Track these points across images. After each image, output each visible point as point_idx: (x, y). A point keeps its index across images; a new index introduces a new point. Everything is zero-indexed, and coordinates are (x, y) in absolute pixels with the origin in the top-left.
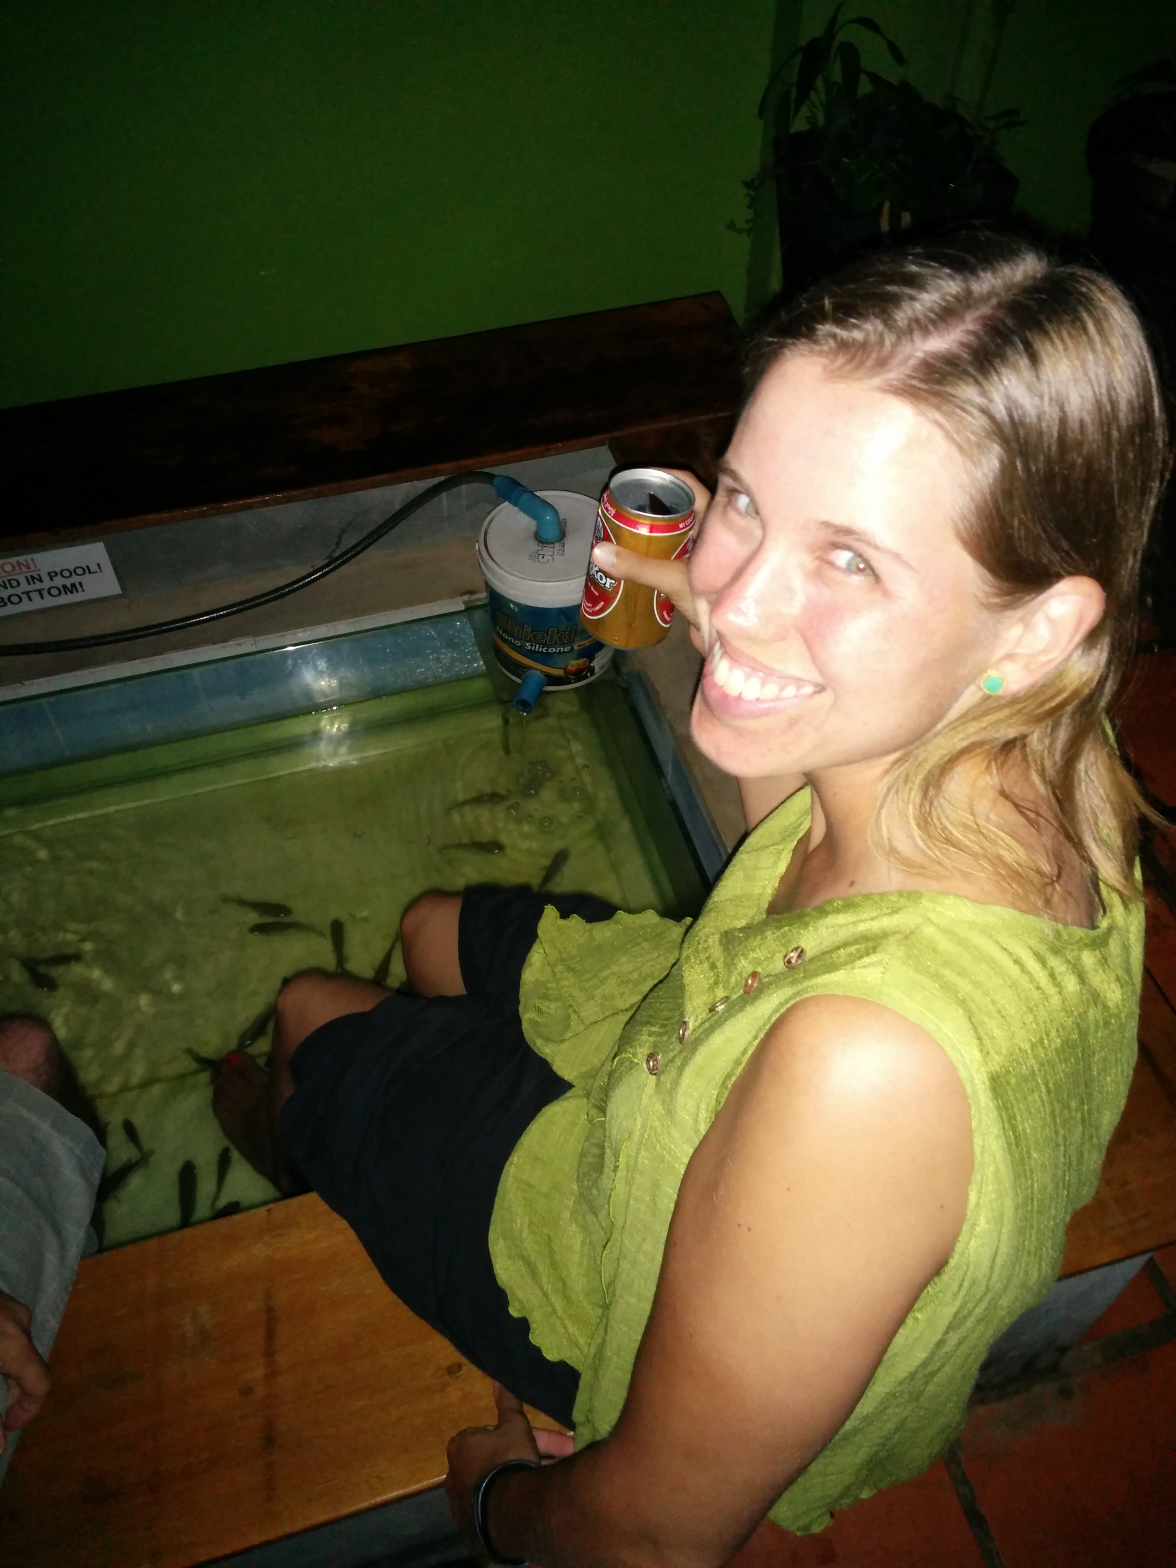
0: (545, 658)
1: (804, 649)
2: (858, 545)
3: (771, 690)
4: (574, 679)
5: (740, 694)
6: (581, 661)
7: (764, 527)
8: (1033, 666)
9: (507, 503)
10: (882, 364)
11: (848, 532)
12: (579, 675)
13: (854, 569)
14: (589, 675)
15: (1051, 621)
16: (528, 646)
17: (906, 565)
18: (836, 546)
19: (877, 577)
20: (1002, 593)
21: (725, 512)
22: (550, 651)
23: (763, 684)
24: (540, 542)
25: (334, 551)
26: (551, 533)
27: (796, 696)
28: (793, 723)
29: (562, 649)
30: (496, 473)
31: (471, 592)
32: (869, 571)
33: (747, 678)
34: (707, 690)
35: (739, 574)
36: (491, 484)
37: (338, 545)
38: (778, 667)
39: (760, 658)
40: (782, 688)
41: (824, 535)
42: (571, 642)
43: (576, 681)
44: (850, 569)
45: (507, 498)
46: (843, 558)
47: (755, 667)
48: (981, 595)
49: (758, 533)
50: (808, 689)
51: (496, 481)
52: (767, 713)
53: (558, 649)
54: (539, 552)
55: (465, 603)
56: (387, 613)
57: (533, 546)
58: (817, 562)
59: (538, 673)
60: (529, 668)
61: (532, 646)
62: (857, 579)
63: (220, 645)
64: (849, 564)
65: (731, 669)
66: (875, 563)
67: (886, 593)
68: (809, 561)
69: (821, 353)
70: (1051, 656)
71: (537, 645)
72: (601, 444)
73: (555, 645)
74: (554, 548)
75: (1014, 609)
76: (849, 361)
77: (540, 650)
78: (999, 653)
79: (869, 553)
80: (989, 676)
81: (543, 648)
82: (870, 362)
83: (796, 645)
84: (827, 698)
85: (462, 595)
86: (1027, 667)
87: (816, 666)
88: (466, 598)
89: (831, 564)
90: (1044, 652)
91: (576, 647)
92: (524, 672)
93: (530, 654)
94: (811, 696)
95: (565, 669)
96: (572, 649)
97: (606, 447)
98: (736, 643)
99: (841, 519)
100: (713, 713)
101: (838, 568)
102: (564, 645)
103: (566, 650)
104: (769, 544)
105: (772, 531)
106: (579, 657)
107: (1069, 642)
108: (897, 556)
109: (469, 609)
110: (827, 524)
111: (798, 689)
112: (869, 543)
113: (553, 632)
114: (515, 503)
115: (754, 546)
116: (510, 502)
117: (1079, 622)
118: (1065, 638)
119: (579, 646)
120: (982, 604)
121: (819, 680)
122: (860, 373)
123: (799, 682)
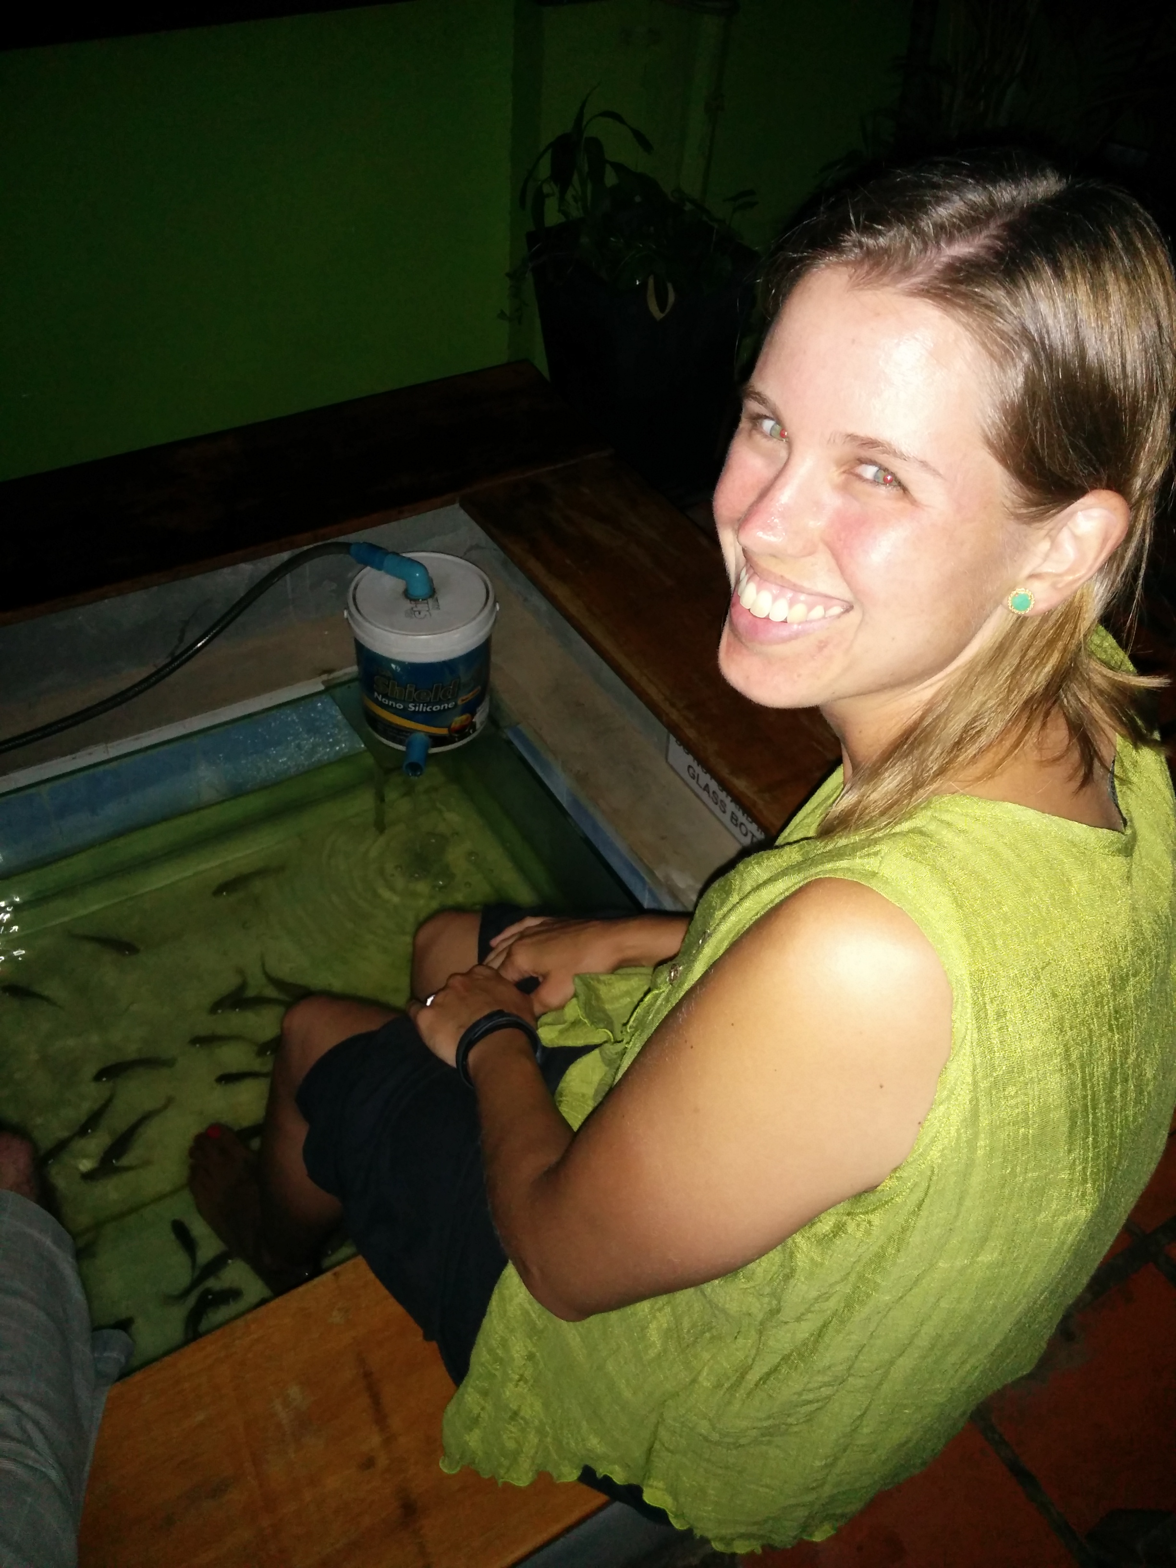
0: (428, 718)
1: (833, 563)
2: (882, 458)
3: (798, 612)
4: (458, 737)
5: (768, 615)
6: (464, 717)
7: (790, 446)
8: (1060, 586)
9: (368, 568)
10: (906, 270)
11: (872, 443)
12: (462, 732)
13: (881, 481)
14: (471, 731)
15: (1076, 537)
16: (411, 707)
17: (935, 472)
18: (862, 461)
19: (905, 489)
20: (1030, 503)
21: (750, 435)
22: (434, 709)
23: (792, 603)
24: (411, 600)
25: (177, 647)
26: (420, 590)
27: (824, 618)
28: (822, 646)
29: (446, 705)
30: (350, 541)
31: (329, 671)
32: (894, 483)
33: (775, 598)
34: (734, 617)
35: (765, 492)
36: (348, 552)
37: (181, 640)
38: (806, 584)
39: (788, 576)
40: (811, 608)
41: (849, 450)
42: (455, 697)
43: (461, 738)
44: (875, 482)
45: (366, 564)
46: (869, 472)
47: (785, 584)
48: (1008, 504)
49: (783, 454)
50: (837, 610)
51: (353, 549)
52: (795, 636)
53: (442, 706)
54: (415, 609)
55: (323, 682)
56: (244, 702)
57: (408, 605)
58: (844, 477)
59: (422, 734)
60: (411, 731)
61: (415, 706)
62: (883, 491)
63: (69, 757)
64: (876, 476)
65: (758, 592)
66: (903, 475)
67: (914, 502)
68: (836, 475)
69: (846, 264)
70: (1078, 575)
71: (422, 705)
72: (451, 502)
73: (440, 702)
74: (427, 603)
75: (1041, 520)
76: (872, 268)
77: (424, 710)
78: (1026, 571)
79: (896, 466)
80: (1017, 594)
81: (427, 707)
82: (895, 269)
83: (823, 560)
84: (854, 617)
85: (320, 675)
86: (1054, 586)
87: (846, 580)
88: (325, 677)
89: (860, 477)
90: (1069, 571)
91: (459, 702)
92: (407, 737)
93: (412, 716)
94: (839, 616)
95: (449, 727)
96: (456, 705)
97: (457, 506)
98: (764, 563)
99: (866, 431)
100: (742, 642)
101: (865, 480)
102: (448, 701)
103: (450, 706)
104: (796, 459)
105: (798, 448)
106: (462, 713)
107: (1096, 559)
108: (924, 464)
109: (330, 688)
110: (852, 437)
111: (826, 609)
112: (895, 454)
113: (437, 688)
114: (379, 568)
115: (780, 465)
116: (372, 567)
117: (1105, 540)
118: (1091, 555)
119: (463, 700)
120: (1012, 514)
121: (848, 596)
122: (886, 279)
123: (827, 599)
